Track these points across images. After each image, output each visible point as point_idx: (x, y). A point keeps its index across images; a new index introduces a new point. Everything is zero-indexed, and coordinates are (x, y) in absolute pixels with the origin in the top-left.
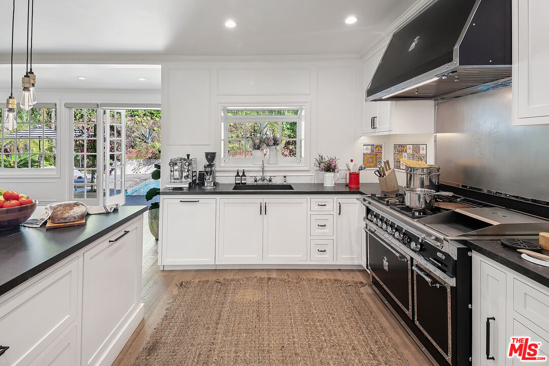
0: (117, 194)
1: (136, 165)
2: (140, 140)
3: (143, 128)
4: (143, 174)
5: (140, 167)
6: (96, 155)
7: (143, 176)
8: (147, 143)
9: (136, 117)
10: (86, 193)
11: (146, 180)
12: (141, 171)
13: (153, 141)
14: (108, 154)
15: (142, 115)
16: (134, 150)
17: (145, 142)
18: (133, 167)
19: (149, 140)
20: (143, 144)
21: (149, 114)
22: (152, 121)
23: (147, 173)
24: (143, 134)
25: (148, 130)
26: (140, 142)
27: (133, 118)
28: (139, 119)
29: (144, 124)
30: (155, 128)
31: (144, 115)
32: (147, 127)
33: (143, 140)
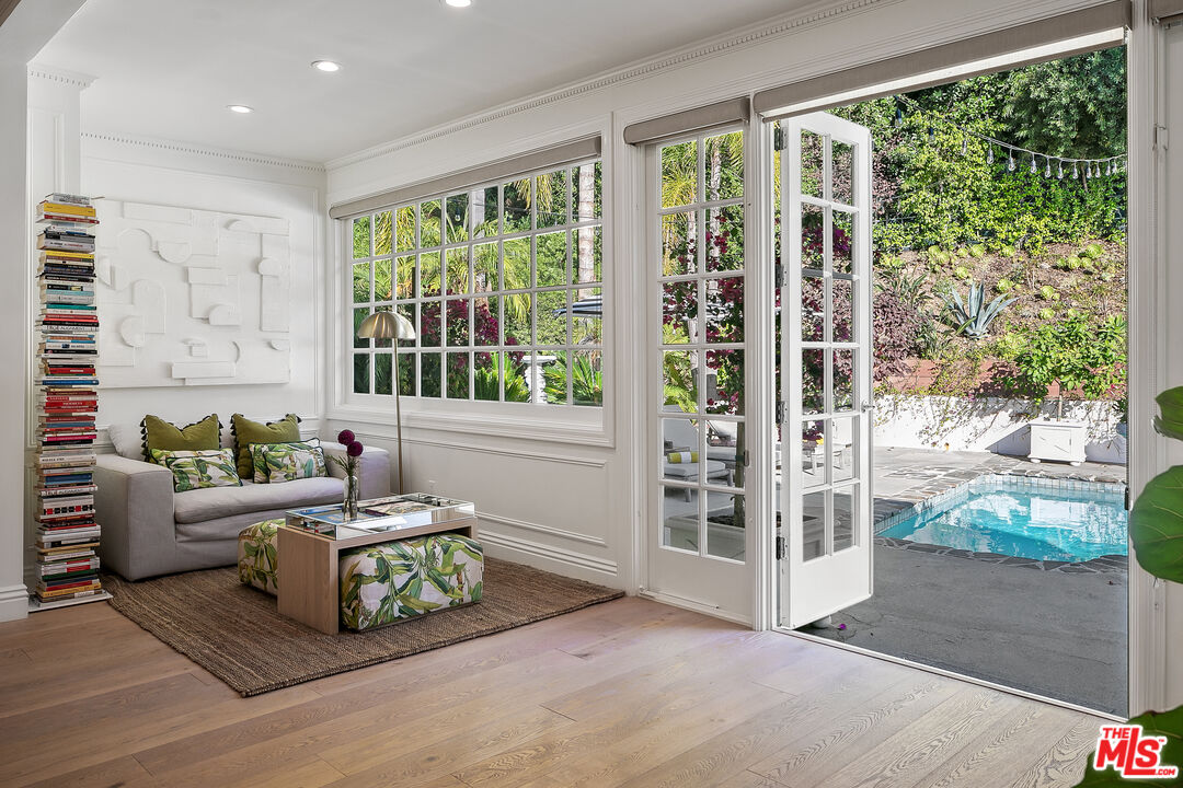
0: (837, 549)
1: (930, 416)
2: (946, 328)
3: (958, 284)
4: (960, 453)
5: (948, 424)
6: (741, 353)
7: (959, 458)
8: (973, 337)
9: (933, 249)
10: (704, 526)
11: (970, 475)
12: (949, 438)
13: (992, 331)
14: (795, 347)
15: (951, 240)
16: (925, 364)
17: (964, 334)
18: (920, 424)
19: (980, 329)
20: (957, 341)
21: (977, 237)
22: (990, 259)
23: (973, 448)
24: (957, 307)
25: (975, 292)
26: (947, 333)
27: (922, 254)
28: (942, 257)
29: (960, 271)
30: (1002, 284)
31: (961, 239)
32: (970, 282)
33: (956, 327)
